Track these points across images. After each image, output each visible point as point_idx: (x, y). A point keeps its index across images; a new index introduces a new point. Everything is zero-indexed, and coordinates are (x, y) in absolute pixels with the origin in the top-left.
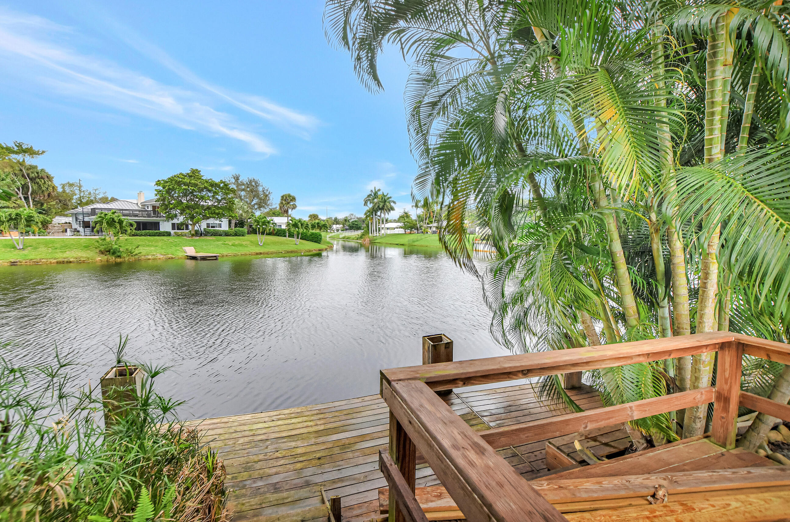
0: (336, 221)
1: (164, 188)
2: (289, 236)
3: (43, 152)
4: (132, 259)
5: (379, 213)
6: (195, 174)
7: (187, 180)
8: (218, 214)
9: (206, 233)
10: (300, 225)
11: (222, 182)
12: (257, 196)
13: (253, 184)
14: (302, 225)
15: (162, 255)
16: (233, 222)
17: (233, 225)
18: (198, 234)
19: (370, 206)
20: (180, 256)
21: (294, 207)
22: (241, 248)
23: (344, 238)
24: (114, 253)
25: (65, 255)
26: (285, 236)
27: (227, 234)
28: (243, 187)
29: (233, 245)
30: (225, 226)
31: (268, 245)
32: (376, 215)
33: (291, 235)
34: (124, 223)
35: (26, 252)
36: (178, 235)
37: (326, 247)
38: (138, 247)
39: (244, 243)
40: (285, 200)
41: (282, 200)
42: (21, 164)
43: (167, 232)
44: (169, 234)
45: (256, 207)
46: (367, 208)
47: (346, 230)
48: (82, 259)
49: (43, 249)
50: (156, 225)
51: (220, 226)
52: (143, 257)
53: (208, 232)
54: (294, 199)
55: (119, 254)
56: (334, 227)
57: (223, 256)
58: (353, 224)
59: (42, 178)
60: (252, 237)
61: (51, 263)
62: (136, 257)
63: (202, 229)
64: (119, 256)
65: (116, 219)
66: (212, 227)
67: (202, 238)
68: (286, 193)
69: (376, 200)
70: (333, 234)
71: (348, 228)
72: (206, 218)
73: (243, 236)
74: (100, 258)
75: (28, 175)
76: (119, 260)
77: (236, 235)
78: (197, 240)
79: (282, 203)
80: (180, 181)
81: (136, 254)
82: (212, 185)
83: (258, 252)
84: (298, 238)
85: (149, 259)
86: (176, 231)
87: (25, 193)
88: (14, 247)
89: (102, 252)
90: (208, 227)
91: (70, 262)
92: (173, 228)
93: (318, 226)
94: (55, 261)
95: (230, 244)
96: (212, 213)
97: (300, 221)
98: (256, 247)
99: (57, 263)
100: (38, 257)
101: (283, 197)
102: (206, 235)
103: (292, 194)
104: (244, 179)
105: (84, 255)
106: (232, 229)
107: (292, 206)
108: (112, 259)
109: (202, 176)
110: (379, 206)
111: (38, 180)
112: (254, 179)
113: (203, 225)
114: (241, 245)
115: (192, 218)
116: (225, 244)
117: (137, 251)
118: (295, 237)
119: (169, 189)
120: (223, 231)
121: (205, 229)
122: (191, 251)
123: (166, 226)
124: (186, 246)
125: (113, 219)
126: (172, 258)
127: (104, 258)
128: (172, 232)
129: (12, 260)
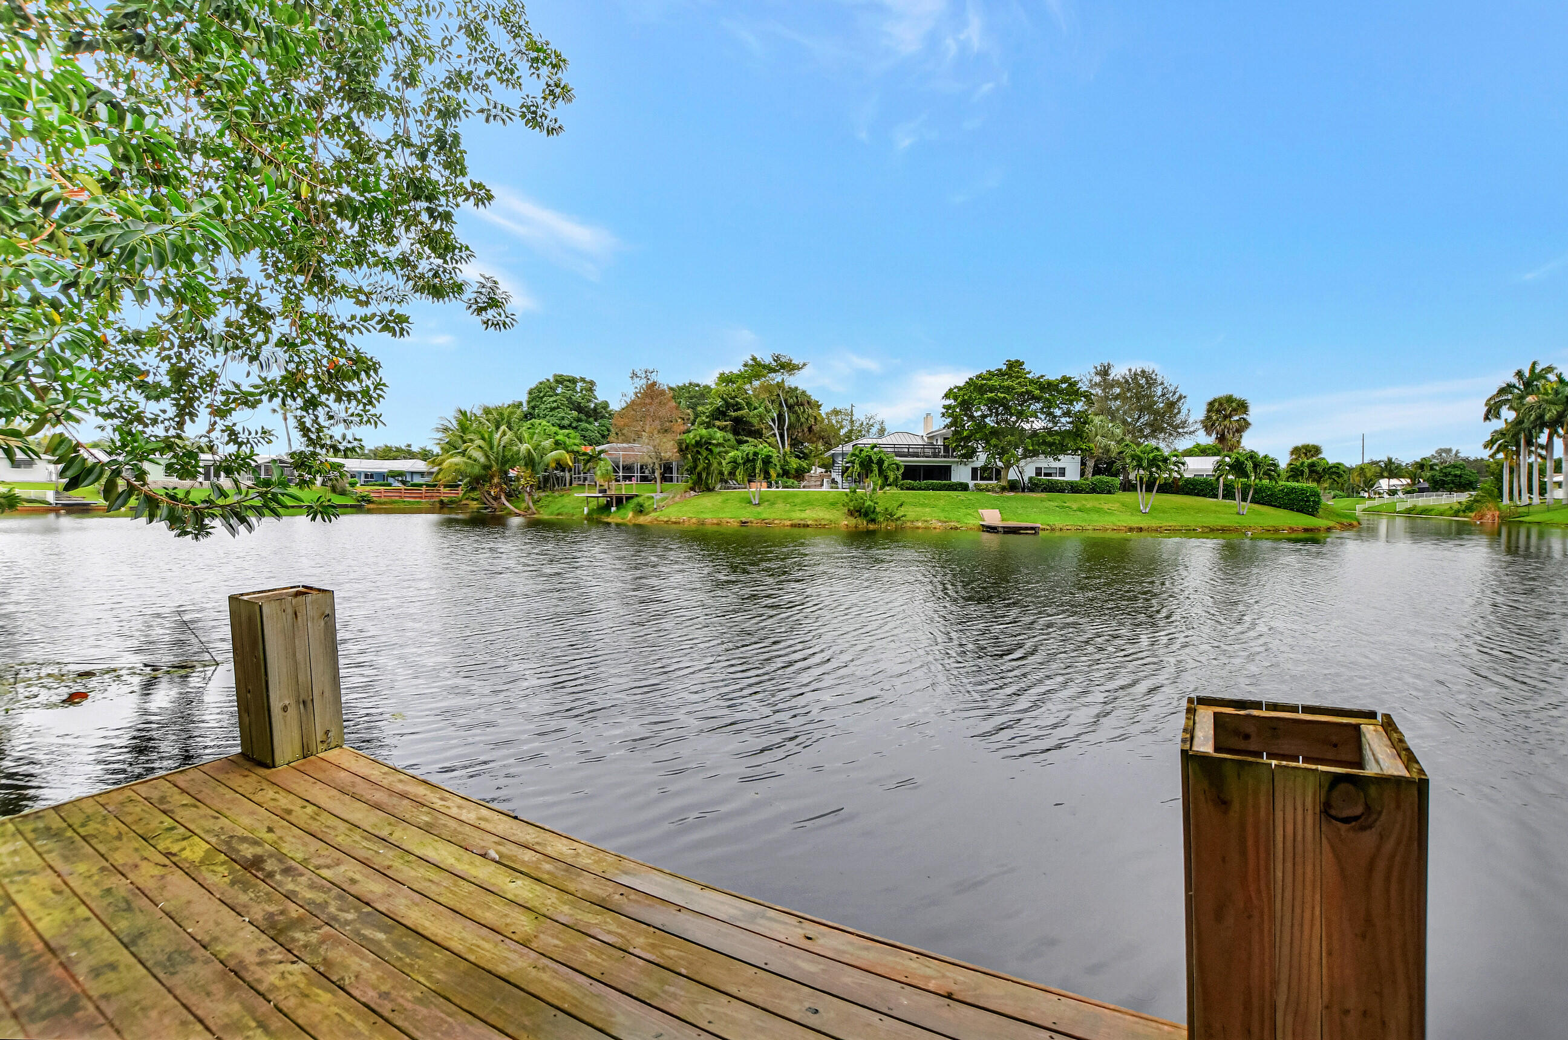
0: (1391, 469)
1: (956, 400)
2: (1224, 497)
3: (804, 365)
4: (892, 526)
5: (1543, 439)
6: (1014, 367)
7: (995, 382)
8: (1051, 445)
9: (1034, 486)
10: (1249, 465)
11: (1065, 380)
12: (1149, 408)
13: (1143, 381)
14: (1256, 466)
15: (940, 521)
16: (1091, 464)
17: (1089, 470)
18: (1013, 486)
19: (1508, 414)
20: (971, 526)
21: (1244, 426)
22: (1095, 517)
23: (1409, 511)
24: (866, 514)
25: (803, 515)
26: (1216, 496)
27: (1074, 488)
28: (1118, 390)
29: (1080, 510)
30: (1073, 474)
31: (1164, 512)
32: (1529, 443)
33: (1229, 494)
34: (886, 464)
35: (759, 509)
36: (978, 489)
37: (1331, 524)
38: (901, 505)
39: (1106, 507)
40: (1218, 411)
41: (1209, 411)
42: (780, 386)
43: (961, 484)
44: (964, 487)
45: (1147, 431)
46: (1498, 425)
47: (1422, 490)
48: (823, 523)
49: (780, 505)
50: (944, 472)
51: (1062, 472)
52: (909, 524)
53: (1036, 485)
54: (1243, 406)
55: (873, 516)
56: (1384, 484)
57: (1053, 530)
58: (1446, 475)
59: (802, 405)
60: (1127, 497)
61: (784, 526)
62: (898, 522)
63: (1026, 479)
64: (873, 521)
65: (875, 458)
66: (1046, 475)
67: (1020, 494)
68: (1221, 393)
69: (1530, 399)
70: (1377, 502)
71: (1426, 485)
72: (1029, 454)
73: (1109, 492)
74: (845, 522)
75: (786, 401)
76: (871, 527)
77: (1093, 490)
78: (1009, 498)
79: (1208, 418)
80: (983, 385)
81: (899, 519)
82: (1042, 388)
83: (1135, 525)
84: (1244, 499)
85: (918, 528)
86: (979, 482)
87: (781, 428)
88: (750, 502)
89: (851, 513)
90: (1039, 473)
91: (808, 526)
92: (974, 478)
93: (1311, 472)
94: (789, 523)
95: (1075, 506)
96: (1039, 445)
97: (1251, 457)
98: (1132, 514)
99: (792, 526)
100: (773, 516)
101: (1211, 404)
102: (1031, 490)
103: (1237, 395)
104: (1118, 372)
105: (827, 516)
106: (1087, 479)
107: (1235, 425)
108: (862, 523)
109: (1029, 373)
110: (1541, 417)
111: (797, 408)
112: (1143, 372)
113: (1028, 469)
114: (1098, 511)
115: (1003, 453)
116: (1063, 507)
117: (899, 514)
118: (1238, 496)
119: (964, 401)
120: (1067, 482)
121: (1030, 479)
122: (992, 517)
123: (961, 474)
124: (987, 508)
125: (870, 457)
126: (956, 528)
127: (852, 522)
128: (971, 484)
129: (744, 520)
